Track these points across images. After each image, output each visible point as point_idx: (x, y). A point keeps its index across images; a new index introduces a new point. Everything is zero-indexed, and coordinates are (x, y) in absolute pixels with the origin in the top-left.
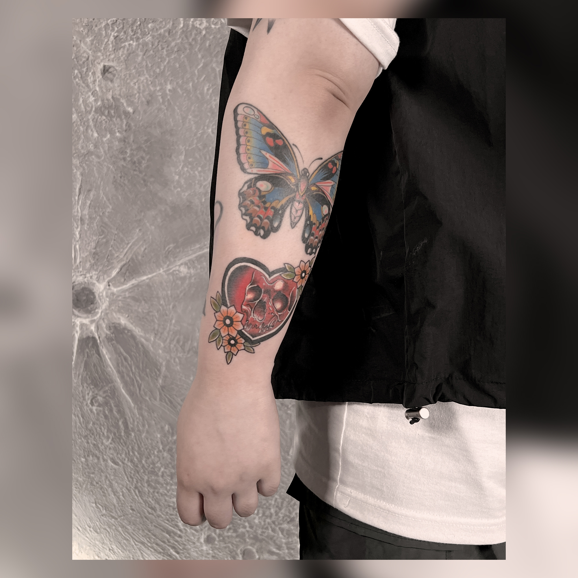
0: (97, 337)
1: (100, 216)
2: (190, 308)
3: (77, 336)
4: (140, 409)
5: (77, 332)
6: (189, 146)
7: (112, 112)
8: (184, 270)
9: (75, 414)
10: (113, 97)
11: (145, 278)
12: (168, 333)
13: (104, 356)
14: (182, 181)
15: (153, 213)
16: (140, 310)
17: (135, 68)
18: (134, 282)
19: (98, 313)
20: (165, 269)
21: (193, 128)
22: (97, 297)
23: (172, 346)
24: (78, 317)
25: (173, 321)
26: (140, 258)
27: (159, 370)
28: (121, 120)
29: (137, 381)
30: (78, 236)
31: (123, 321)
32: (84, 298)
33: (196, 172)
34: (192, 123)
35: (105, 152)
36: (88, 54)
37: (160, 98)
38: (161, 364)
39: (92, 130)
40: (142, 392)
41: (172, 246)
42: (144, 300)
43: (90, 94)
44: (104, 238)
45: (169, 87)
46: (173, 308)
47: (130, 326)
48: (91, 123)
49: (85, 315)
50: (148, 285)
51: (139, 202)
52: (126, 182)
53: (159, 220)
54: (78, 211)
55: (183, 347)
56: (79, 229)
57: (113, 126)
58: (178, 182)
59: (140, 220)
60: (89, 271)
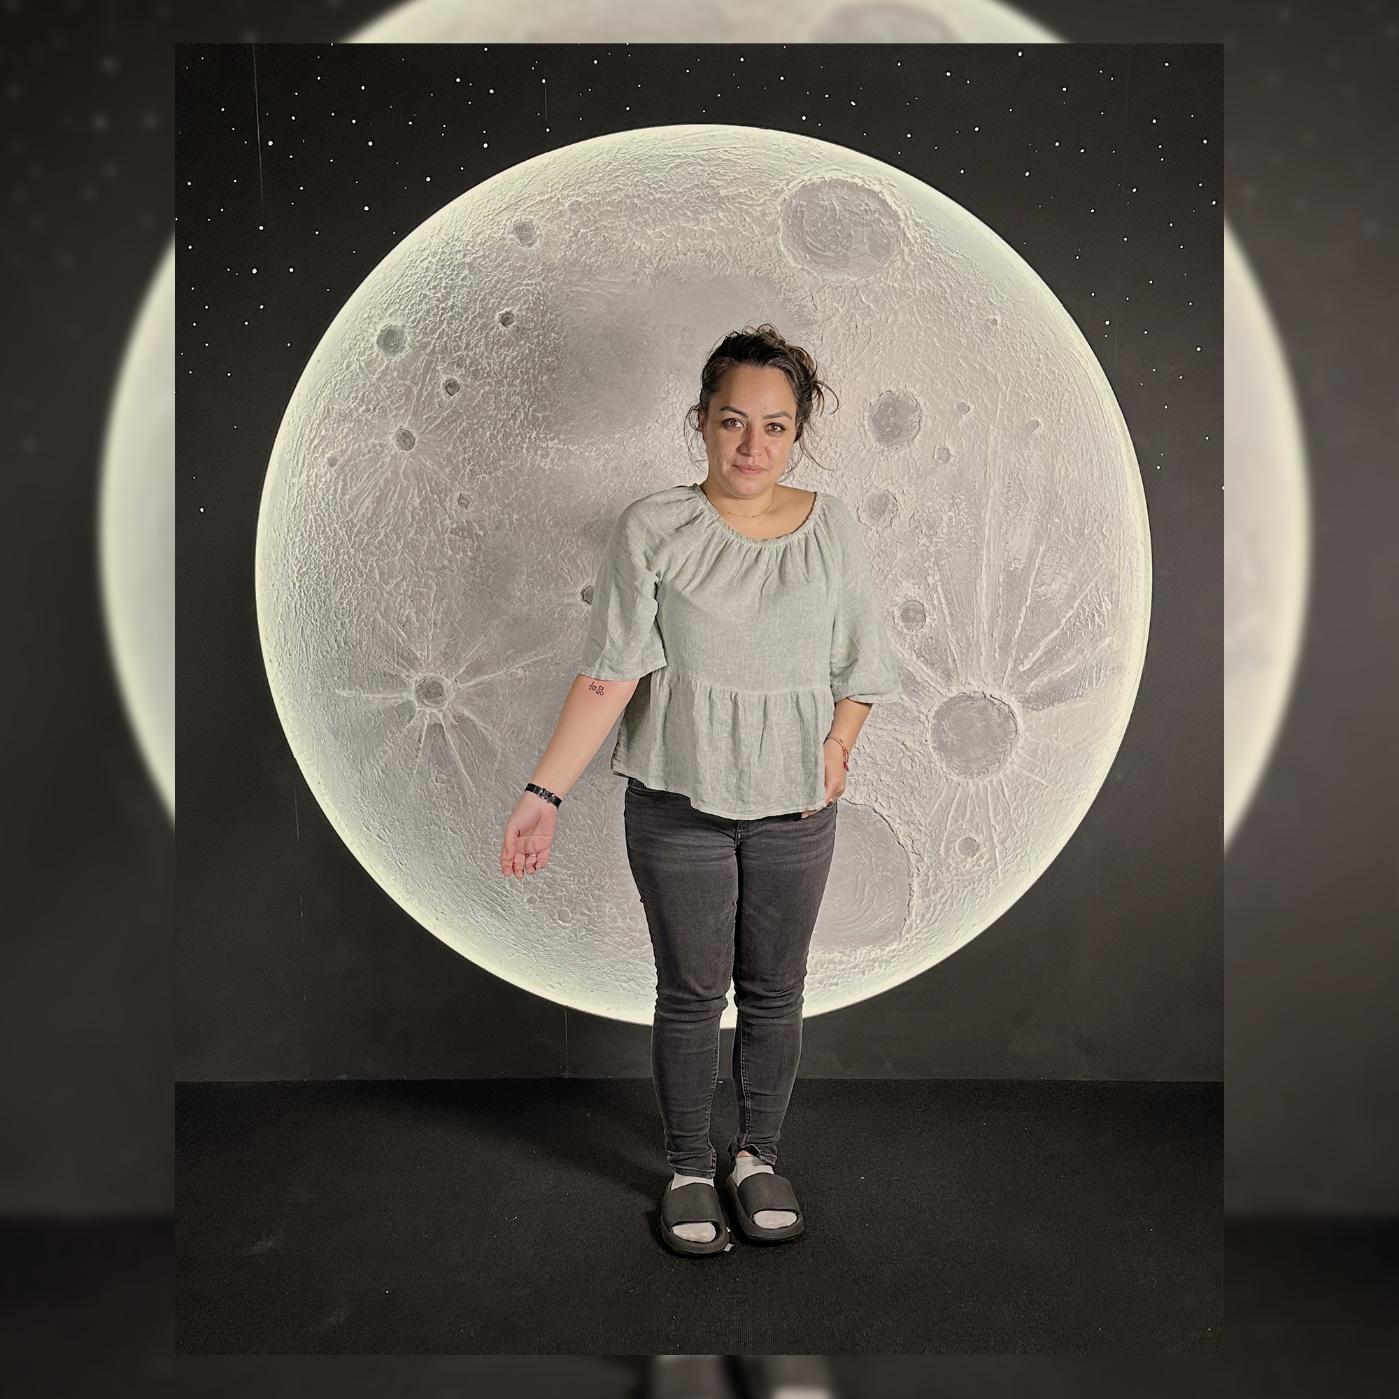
0: (444, 725)
1: (451, 621)
2: (524, 705)
3: (426, 723)
4: (477, 787)
5: (426, 719)
6: (531, 568)
7: (466, 533)
8: (520, 672)
9: (420, 788)
10: (467, 521)
11: (487, 677)
12: (505, 725)
13: (449, 741)
14: (523, 597)
15: (497, 622)
16: (481, 704)
17: (487, 497)
18: (478, 680)
19: (445, 704)
20: (505, 671)
21: (535, 553)
22: (445, 690)
23: (507, 736)
24: (428, 706)
25: (510, 715)
26: (484, 659)
27: (495, 756)
28: (473, 540)
29: (476, 763)
30: (431, 637)
31: (467, 713)
32: (434, 690)
33: (536, 590)
34: (534, 548)
35: (458, 567)
36: (446, 482)
37: (507, 524)
38: (498, 751)
39: (447, 548)
40: (480, 773)
41: (512, 651)
42: (486, 696)
43: (447, 516)
44: (453, 640)
45: (515, 516)
46: (510, 704)
47: (472, 717)
48: (446, 542)
49: (434, 705)
50: (489, 683)
51: (485, 612)
52: (475, 595)
53: (502, 628)
54: (432, 616)
55: (516, 737)
56: (432, 632)
57: (465, 545)
58: (520, 597)
59: (485, 628)
60: (439, 668)
